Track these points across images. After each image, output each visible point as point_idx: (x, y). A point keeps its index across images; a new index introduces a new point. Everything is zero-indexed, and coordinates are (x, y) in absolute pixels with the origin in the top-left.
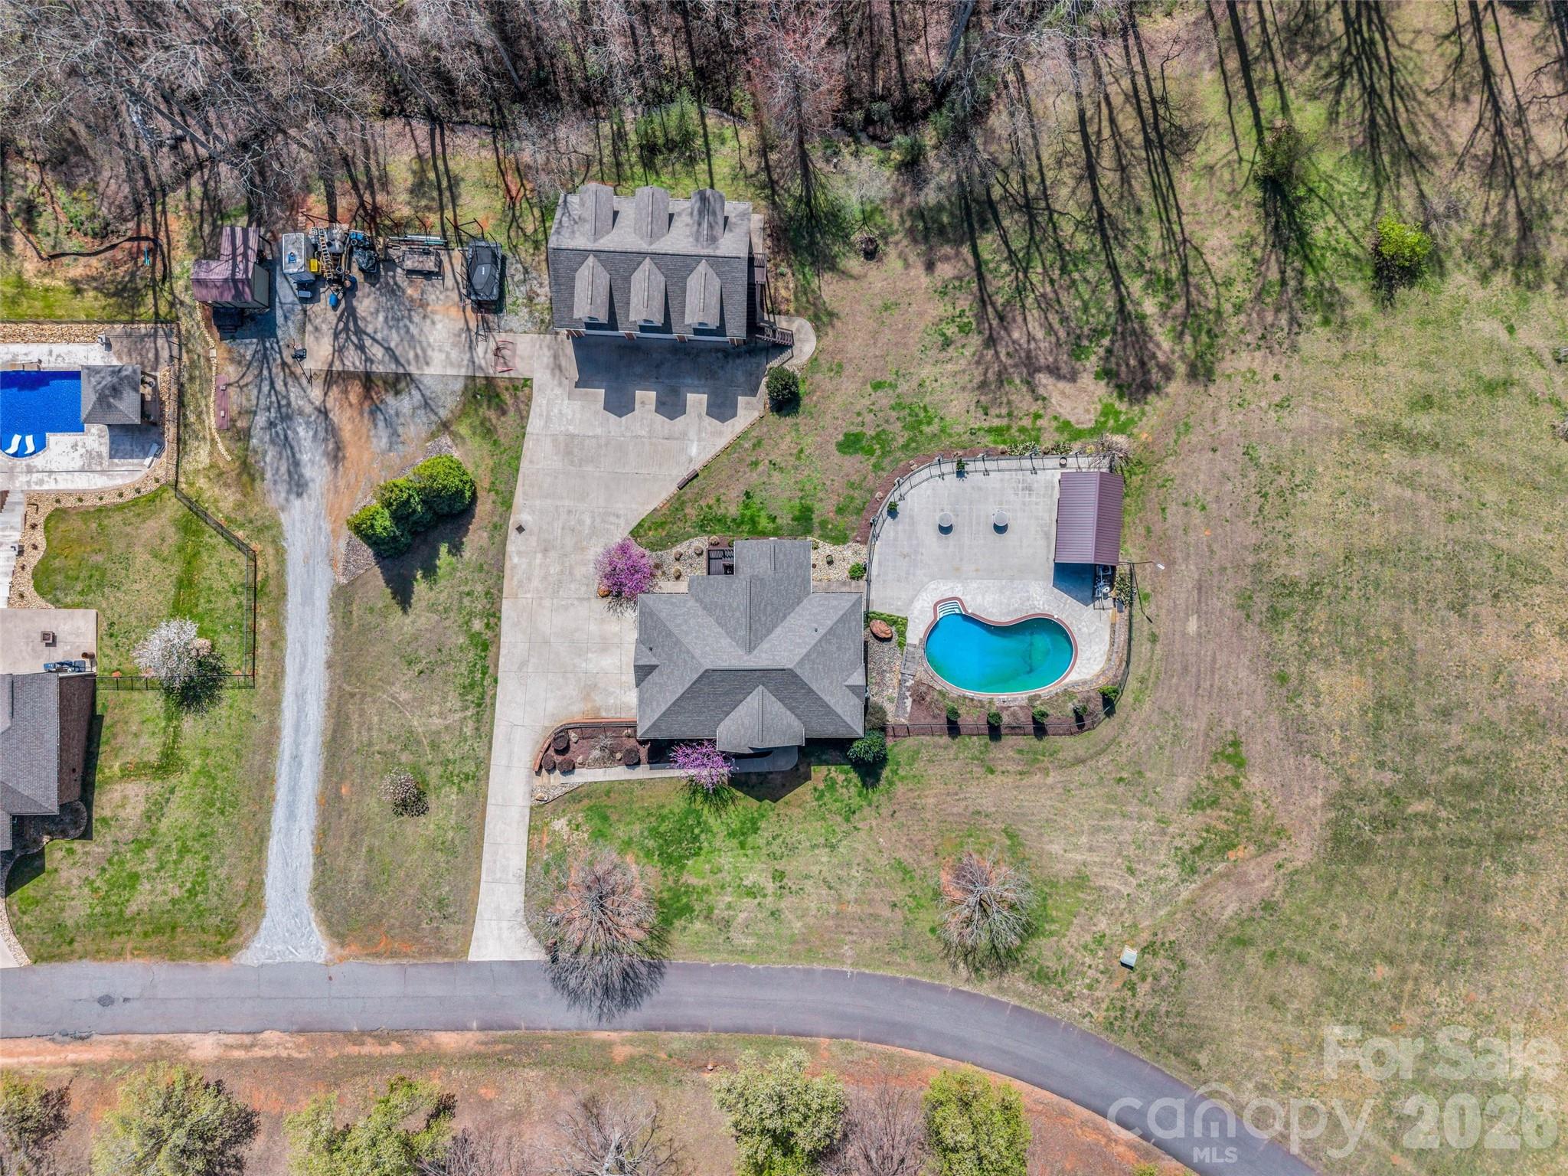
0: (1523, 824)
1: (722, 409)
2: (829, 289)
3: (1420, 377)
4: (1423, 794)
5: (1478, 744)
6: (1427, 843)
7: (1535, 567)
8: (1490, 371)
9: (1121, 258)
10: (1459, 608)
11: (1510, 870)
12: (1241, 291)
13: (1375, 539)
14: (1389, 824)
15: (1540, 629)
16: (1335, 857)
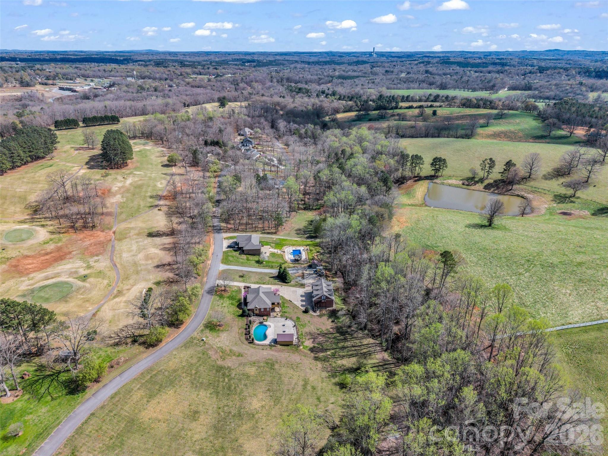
0: (220, 396)
1: (302, 306)
2: (325, 318)
3: (319, 388)
4: (229, 380)
5: (239, 390)
6: (218, 381)
7: (278, 403)
8: (322, 399)
9: (337, 350)
10: (269, 390)
11: (211, 394)
12: (334, 365)
13: (283, 378)
14: (223, 375)
15: (264, 403)
16: (217, 367)
